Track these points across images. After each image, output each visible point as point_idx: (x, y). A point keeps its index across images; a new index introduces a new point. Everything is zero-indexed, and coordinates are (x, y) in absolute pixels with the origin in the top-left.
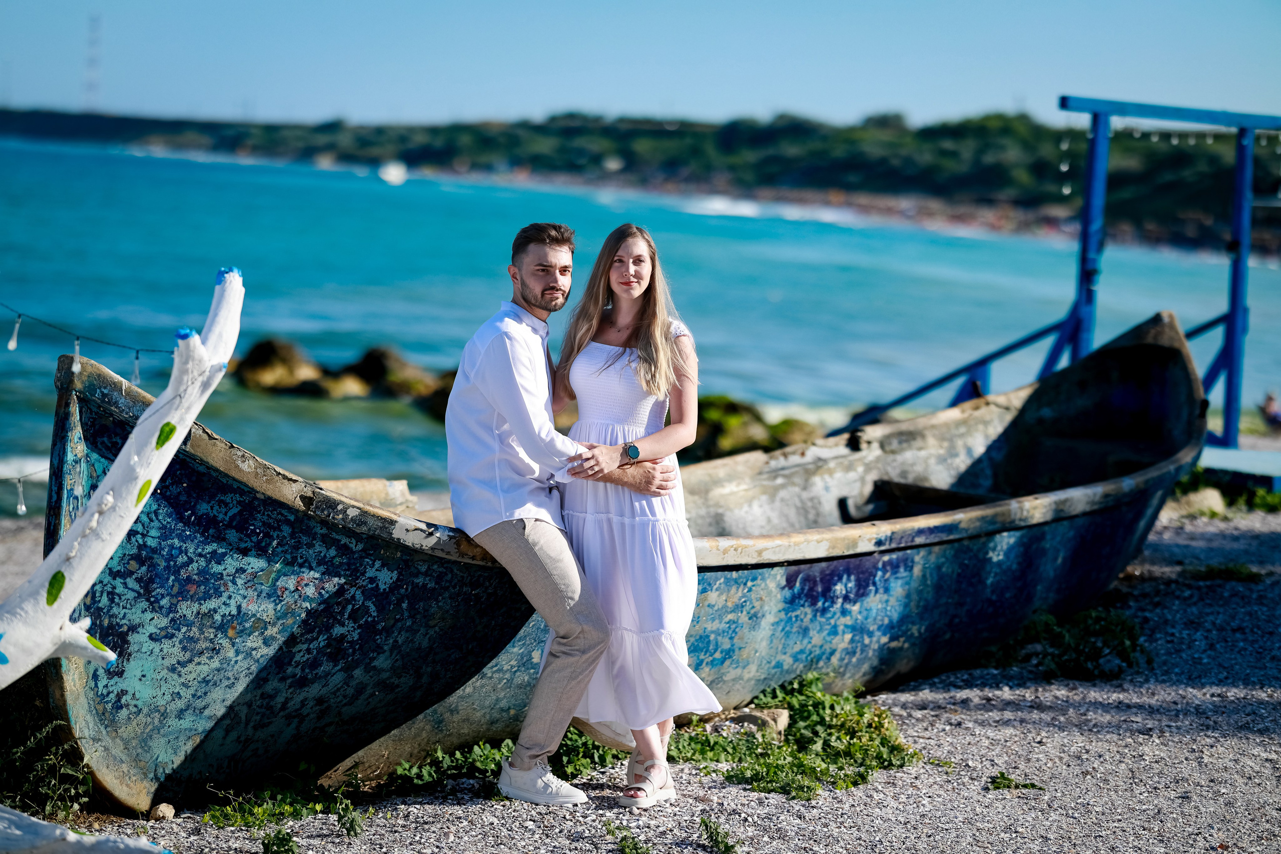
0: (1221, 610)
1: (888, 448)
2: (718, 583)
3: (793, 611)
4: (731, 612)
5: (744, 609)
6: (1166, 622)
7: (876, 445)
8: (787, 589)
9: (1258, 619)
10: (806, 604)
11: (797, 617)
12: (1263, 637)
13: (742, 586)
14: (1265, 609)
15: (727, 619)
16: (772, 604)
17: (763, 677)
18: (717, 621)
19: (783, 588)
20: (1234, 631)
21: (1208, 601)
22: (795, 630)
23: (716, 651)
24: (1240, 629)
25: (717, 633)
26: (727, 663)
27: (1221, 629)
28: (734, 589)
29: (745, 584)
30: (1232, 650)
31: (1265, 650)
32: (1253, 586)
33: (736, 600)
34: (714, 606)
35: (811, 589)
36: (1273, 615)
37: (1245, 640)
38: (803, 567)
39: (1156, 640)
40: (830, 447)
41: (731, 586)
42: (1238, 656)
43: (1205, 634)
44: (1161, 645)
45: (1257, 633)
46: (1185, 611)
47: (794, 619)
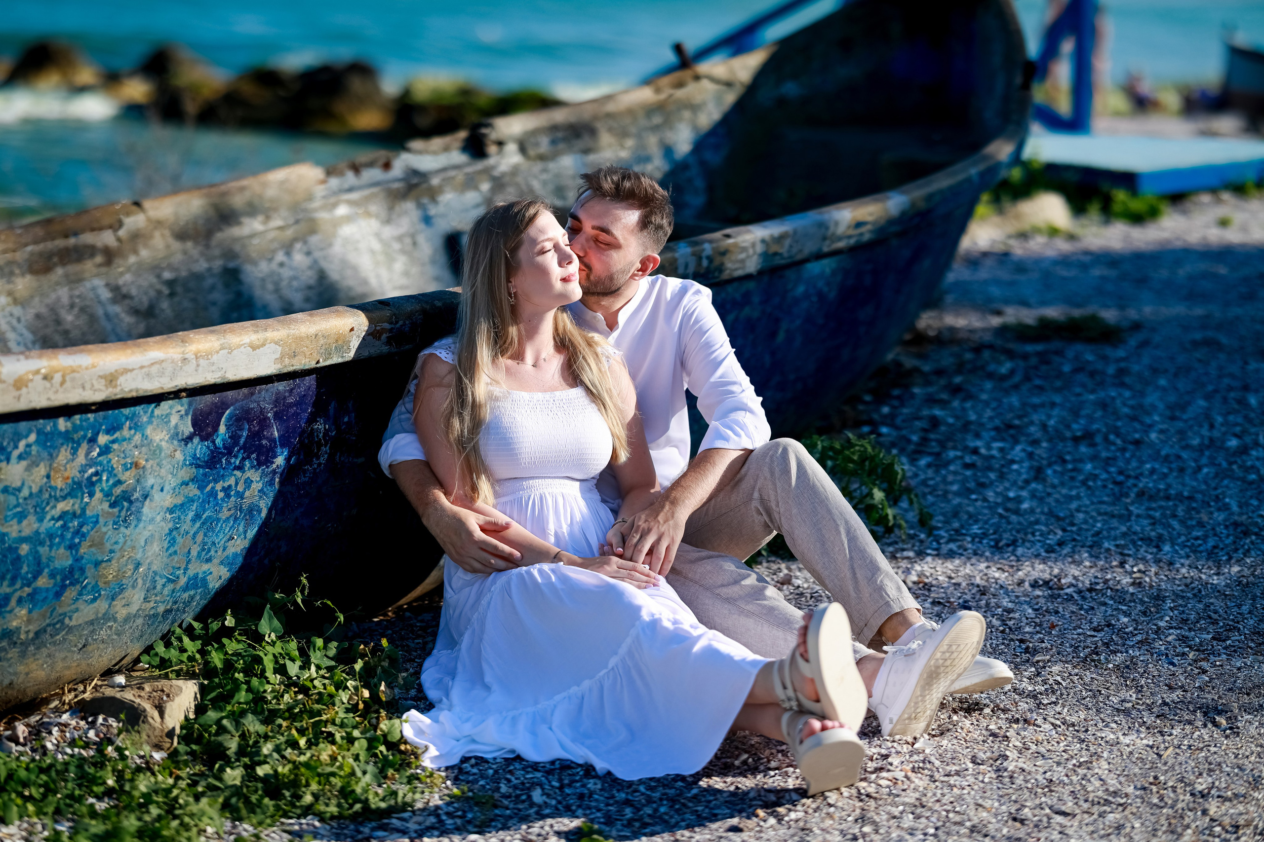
0: (1058, 399)
1: (532, 152)
2: (22, 444)
3: (216, 481)
4: (64, 498)
5: (97, 489)
6: (966, 426)
7: (511, 148)
8: (196, 440)
9: (1118, 417)
10: (247, 463)
11: (227, 490)
12: (1123, 450)
13: (85, 446)
14: (1127, 394)
15: (56, 512)
16: (163, 472)
17: (161, 609)
18: (32, 518)
19: (190, 438)
20: (1076, 440)
21: (1038, 382)
22: (225, 514)
23: (37, 575)
24: (1088, 437)
25: (35, 540)
26: (70, 593)
27: (1056, 437)
28: (64, 455)
29: (93, 440)
30: (1072, 478)
31: (1128, 477)
32: (1109, 351)
33: (73, 472)
34: (19, 490)
35: (255, 436)
36: (1141, 406)
37: (1094, 458)
38: (230, 394)
39: (949, 462)
40: (435, 153)
41: (57, 448)
42: (1083, 491)
43: (1030, 449)
44: (955, 473)
45: (1114, 444)
46: (999, 401)
47: (221, 495)
